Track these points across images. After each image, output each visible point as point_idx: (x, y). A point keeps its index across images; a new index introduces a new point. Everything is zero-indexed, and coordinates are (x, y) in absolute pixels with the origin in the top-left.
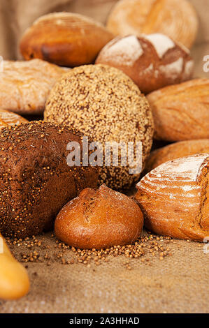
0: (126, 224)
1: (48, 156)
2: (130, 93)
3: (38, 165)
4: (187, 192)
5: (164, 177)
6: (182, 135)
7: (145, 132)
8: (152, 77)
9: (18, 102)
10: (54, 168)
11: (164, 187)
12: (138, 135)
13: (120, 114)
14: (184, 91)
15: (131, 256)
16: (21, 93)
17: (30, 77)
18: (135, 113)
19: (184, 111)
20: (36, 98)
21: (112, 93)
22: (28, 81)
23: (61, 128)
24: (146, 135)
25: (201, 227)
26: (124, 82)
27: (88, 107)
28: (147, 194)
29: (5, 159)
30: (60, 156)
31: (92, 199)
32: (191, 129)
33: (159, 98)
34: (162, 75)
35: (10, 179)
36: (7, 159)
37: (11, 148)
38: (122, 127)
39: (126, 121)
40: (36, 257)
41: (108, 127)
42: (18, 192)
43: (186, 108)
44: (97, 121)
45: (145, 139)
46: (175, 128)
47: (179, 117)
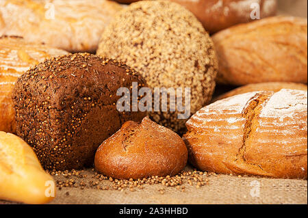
0: (165, 154)
1: (89, 86)
2: (190, 30)
3: (78, 95)
4: (232, 124)
5: (212, 111)
6: (252, 79)
7: (205, 72)
8: (221, 15)
9: (70, 40)
10: (96, 99)
11: (210, 120)
12: (197, 75)
13: (177, 51)
14: (254, 30)
15: (167, 184)
16: (73, 31)
17: (85, 14)
18: (194, 51)
19: (254, 51)
20: (90, 36)
21: (170, 29)
22: (82, 18)
23: (105, 59)
24: (206, 75)
25: (245, 160)
26: (185, 18)
27: (142, 44)
28: (194, 129)
29: (45, 87)
30: (102, 87)
31: (133, 131)
32: (262, 71)
33: (227, 37)
34: (233, 13)
35: (50, 107)
36: (47, 87)
37: (51, 77)
38: (179, 66)
39: (183, 59)
40: (71, 184)
41: (162, 65)
42: (57, 121)
43: (256, 48)
44: (152, 59)
45: (205, 79)
46: (244, 70)
47: (248, 58)
